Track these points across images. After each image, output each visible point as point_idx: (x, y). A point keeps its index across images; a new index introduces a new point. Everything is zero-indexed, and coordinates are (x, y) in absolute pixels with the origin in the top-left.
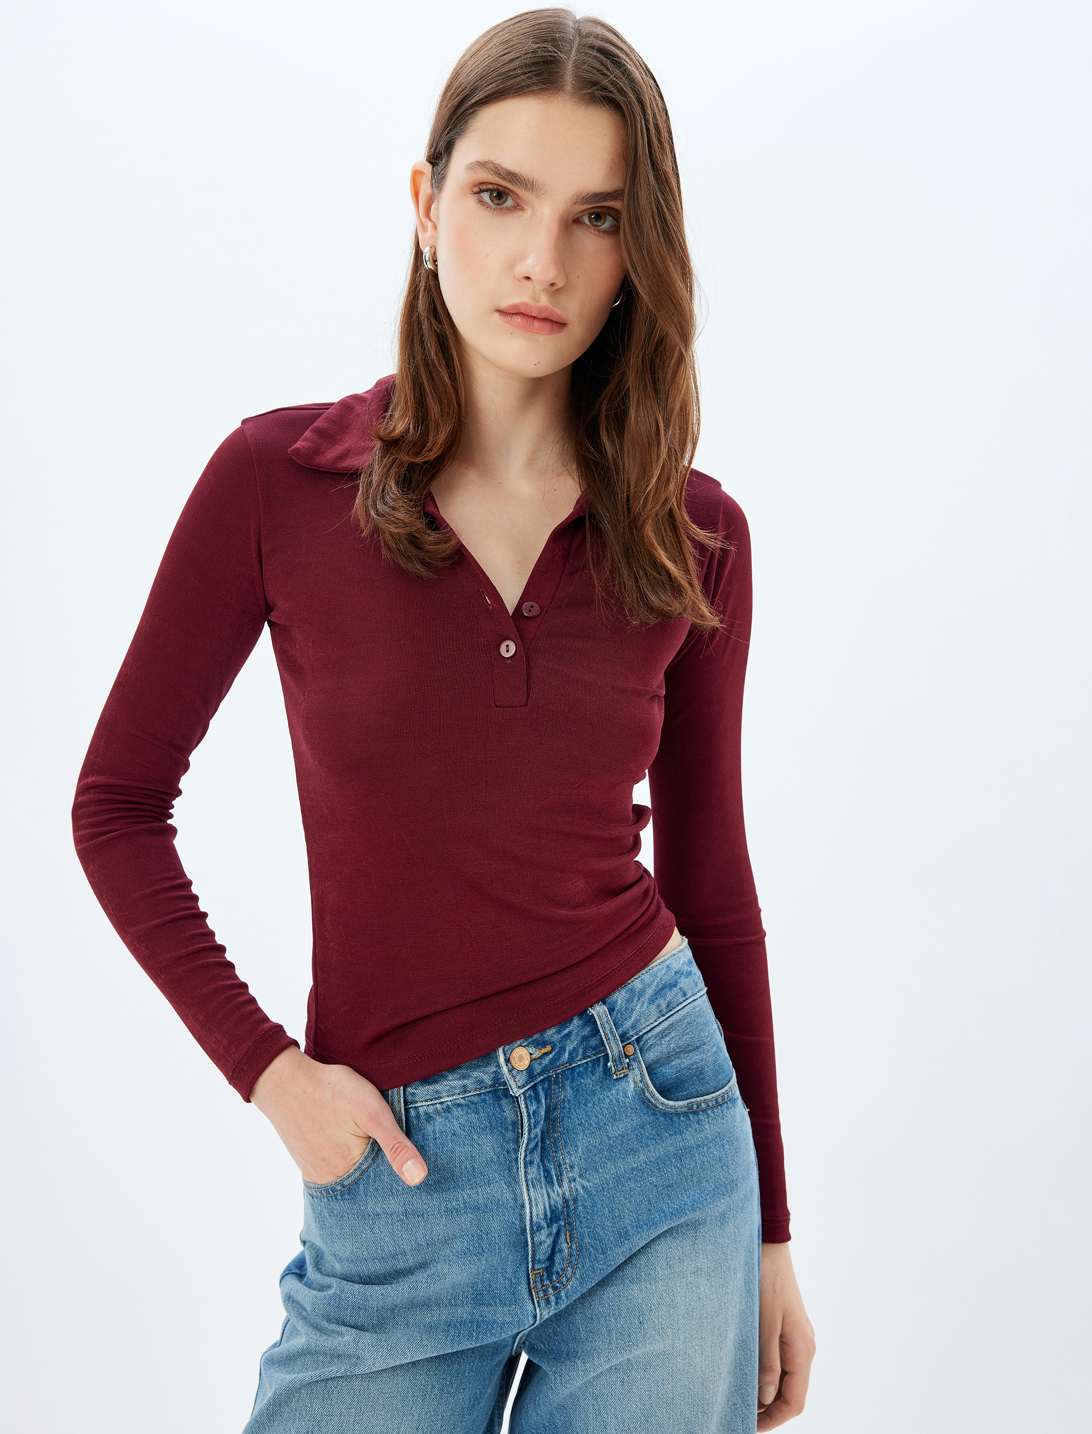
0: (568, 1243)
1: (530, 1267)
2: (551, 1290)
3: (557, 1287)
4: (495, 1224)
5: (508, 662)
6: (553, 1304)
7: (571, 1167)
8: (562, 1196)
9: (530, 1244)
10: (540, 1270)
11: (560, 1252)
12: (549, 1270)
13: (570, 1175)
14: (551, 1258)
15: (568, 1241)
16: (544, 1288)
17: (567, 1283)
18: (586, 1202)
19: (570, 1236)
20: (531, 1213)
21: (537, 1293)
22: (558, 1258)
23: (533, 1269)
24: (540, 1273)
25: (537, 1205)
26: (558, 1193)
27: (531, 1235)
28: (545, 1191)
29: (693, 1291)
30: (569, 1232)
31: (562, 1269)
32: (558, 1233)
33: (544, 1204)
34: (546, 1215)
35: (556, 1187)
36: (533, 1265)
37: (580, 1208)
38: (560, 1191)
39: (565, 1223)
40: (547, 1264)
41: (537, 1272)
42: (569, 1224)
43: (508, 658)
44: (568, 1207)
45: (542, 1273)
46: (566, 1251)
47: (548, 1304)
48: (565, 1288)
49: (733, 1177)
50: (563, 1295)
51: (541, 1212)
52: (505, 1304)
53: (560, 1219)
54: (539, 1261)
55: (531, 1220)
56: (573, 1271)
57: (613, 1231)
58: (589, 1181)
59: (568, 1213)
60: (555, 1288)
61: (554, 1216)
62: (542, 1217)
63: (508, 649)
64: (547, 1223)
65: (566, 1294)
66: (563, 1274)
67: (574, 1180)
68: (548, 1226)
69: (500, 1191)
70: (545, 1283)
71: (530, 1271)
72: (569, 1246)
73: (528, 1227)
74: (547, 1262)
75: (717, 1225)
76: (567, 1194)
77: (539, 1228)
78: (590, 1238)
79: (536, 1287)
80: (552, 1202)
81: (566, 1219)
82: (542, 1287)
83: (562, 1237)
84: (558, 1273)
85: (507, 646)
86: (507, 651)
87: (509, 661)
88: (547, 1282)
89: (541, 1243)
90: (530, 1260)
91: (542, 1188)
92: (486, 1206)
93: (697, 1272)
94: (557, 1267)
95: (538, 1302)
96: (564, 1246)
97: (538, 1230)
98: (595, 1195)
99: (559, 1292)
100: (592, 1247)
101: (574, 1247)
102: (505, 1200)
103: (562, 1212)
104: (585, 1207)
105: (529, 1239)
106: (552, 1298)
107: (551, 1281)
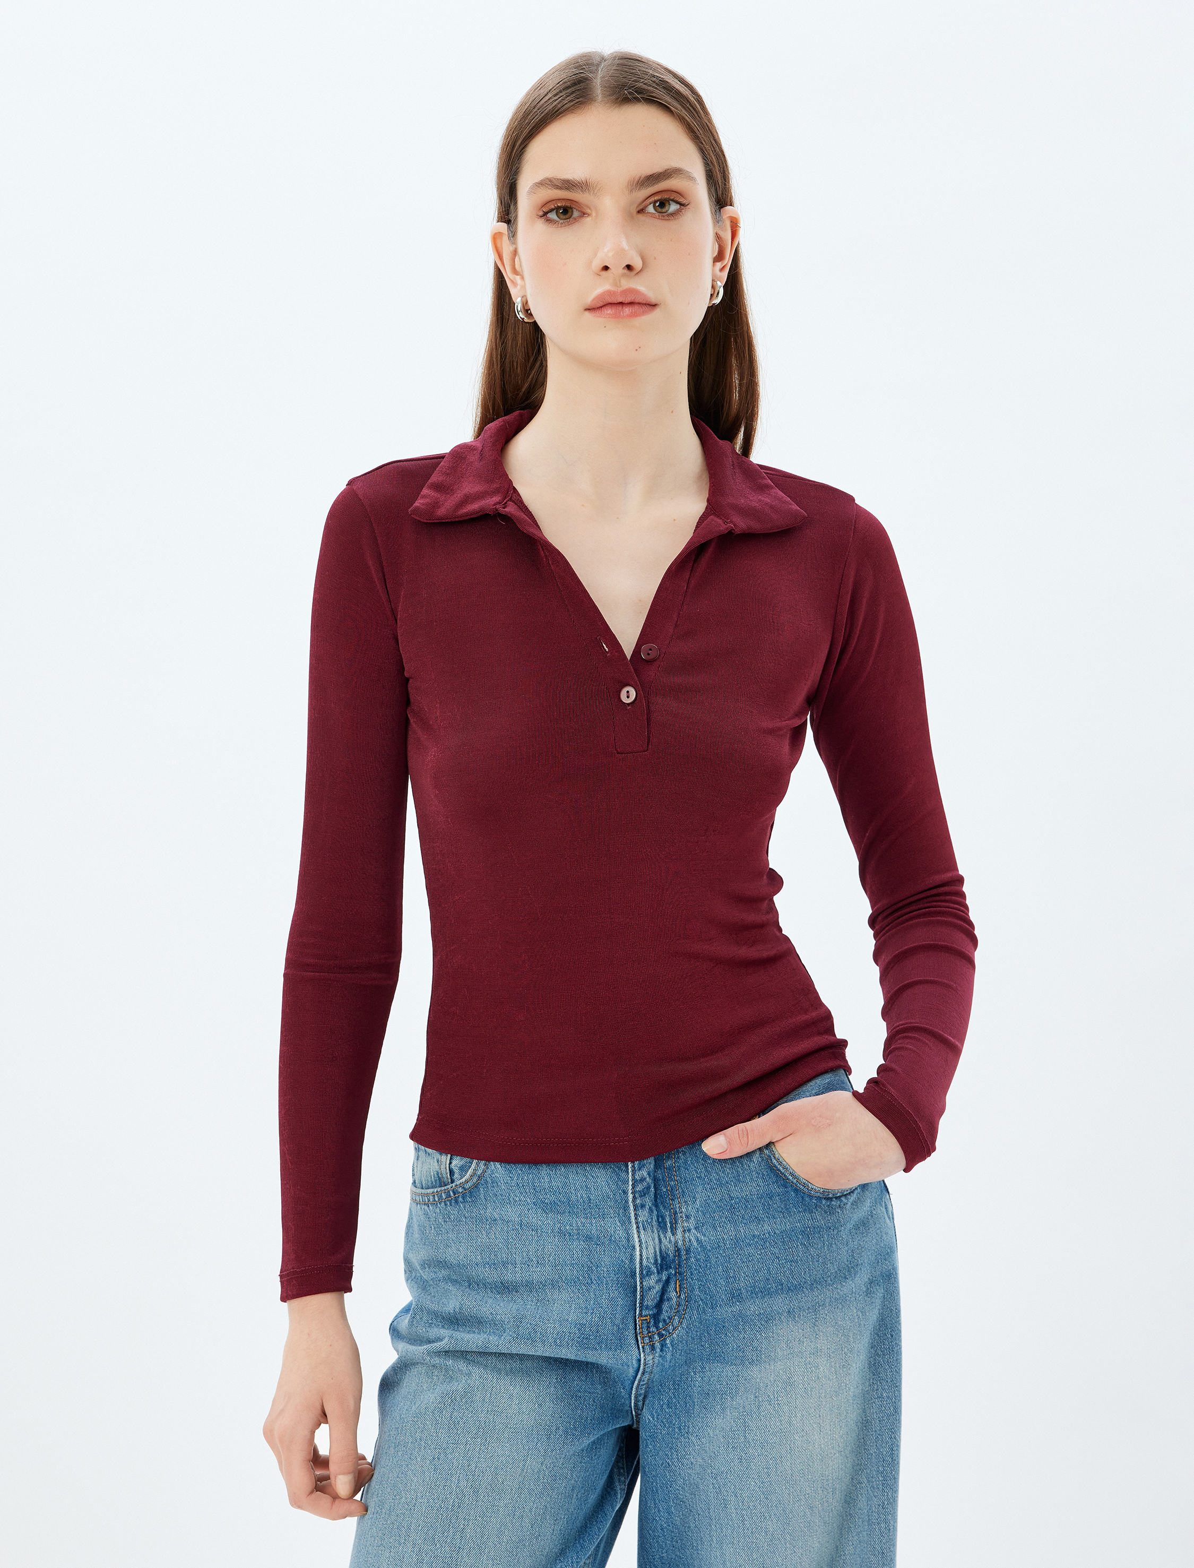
0: (676, 1292)
1: (637, 1313)
2: (656, 1337)
3: (663, 1335)
4: (607, 1259)
5: (628, 708)
6: (658, 1350)
7: (687, 1217)
8: (675, 1244)
9: (638, 1288)
10: (647, 1316)
11: (668, 1300)
12: (656, 1317)
13: (686, 1225)
14: (659, 1306)
15: (678, 1290)
16: (650, 1334)
17: (673, 1331)
18: (699, 1255)
19: (680, 1285)
20: (641, 1255)
21: (643, 1338)
22: (665, 1306)
23: (641, 1315)
24: (646, 1320)
25: (647, 1248)
26: (669, 1241)
27: (641, 1279)
28: (657, 1235)
29: (812, 1371)
30: (679, 1281)
31: (669, 1318)
32: (667, 1282)
33: (655, 1248)
34: (656, 1260)
35: (669, 1234)
36: (641, 1311)
37: (693, 1260)
38: (673, 1239)
39: (676, 1272)
40: (655, 1311)
41: (644, 1318)
42: (680, 1274)
43: (628, 704)
44: (680, 1256)
45: (648, 1320)
46: (675, 1300)
47: (652, 1350)
48: (671, 1336)
49: (858, 1261)
50: (668, 1342)
51: (651, 1256)
52: (611, 1348)
53: (671, 1268)
54: (647, 1308)
55: (641, 1263)
56: (680, 1321)
57: (726, 1290)
58: (705, 1236)
59: (679, 1262)
60: (661, 1335)
61: (663, 1262)
62: (652, 1261)
63: (628, 695)
64: (657, 1269)
65: (672, 1342)
66: (670, 1322)
67: (689, 1230)
68: (658, 1273)
69: (613, 1226)
70: (651, 1330)
71: (637, 1316)
72: (678, 1295)
73: (638, 1270)
74: (654, 1309)
75: (838, 1307)
76: (680, 1243)
77: (649, 1273)
78: (701, 1291)
79: (642, 1332)
80: (663, 1248)
81: (676, 1268)
82: (648, 1333)
83: (672, 1285)
84: (664, 1320)
85: (628, 692)
86: (628, 697)
87: (630, 707)
88: (653, 1329)
89: (650, 1289)
90: (638, 1305)
91: (653, 1232)
92: (598, 1238)
93: (816, 1352)
94: (664, 1315)
95: (643, 1347)
96: (673, 1295)
97: (647, 1275)
98: (710, 1251)
99: (665, 1339)
100: (702, 1300)
101: (683, 1297)
102: (617, 1237)
103: (674, 1261)
104: (697, 1260)
105: (638, 1283)
106: (658, 1345)
107: (657, 1328)
